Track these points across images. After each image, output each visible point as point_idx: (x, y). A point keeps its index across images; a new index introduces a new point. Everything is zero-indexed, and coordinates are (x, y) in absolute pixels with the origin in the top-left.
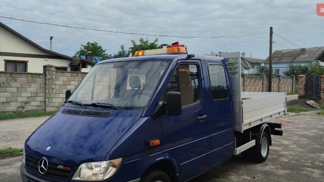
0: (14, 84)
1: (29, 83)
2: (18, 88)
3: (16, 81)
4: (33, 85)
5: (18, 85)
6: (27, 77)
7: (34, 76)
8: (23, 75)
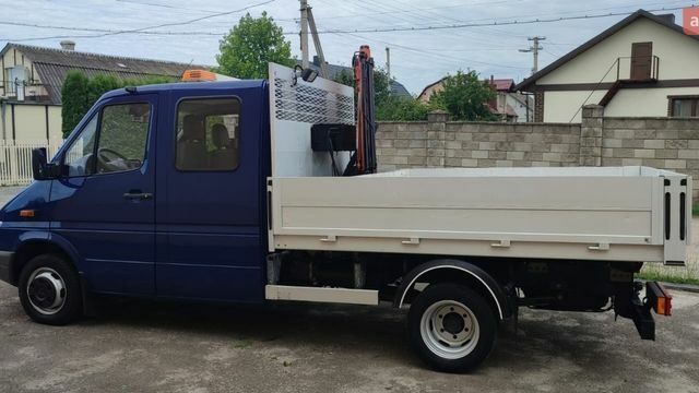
0: (520, 146)
1: (548, 145)
2: (526, 152)
3: (522, 139)
4: (555, 148)
5: (527, 147)
6: (544, 132)
7: (558, 129)
8: (536, 128)
